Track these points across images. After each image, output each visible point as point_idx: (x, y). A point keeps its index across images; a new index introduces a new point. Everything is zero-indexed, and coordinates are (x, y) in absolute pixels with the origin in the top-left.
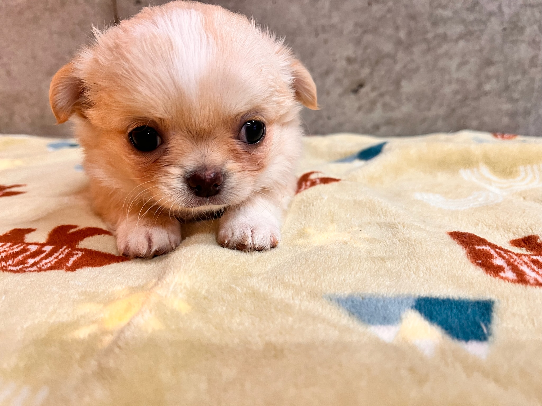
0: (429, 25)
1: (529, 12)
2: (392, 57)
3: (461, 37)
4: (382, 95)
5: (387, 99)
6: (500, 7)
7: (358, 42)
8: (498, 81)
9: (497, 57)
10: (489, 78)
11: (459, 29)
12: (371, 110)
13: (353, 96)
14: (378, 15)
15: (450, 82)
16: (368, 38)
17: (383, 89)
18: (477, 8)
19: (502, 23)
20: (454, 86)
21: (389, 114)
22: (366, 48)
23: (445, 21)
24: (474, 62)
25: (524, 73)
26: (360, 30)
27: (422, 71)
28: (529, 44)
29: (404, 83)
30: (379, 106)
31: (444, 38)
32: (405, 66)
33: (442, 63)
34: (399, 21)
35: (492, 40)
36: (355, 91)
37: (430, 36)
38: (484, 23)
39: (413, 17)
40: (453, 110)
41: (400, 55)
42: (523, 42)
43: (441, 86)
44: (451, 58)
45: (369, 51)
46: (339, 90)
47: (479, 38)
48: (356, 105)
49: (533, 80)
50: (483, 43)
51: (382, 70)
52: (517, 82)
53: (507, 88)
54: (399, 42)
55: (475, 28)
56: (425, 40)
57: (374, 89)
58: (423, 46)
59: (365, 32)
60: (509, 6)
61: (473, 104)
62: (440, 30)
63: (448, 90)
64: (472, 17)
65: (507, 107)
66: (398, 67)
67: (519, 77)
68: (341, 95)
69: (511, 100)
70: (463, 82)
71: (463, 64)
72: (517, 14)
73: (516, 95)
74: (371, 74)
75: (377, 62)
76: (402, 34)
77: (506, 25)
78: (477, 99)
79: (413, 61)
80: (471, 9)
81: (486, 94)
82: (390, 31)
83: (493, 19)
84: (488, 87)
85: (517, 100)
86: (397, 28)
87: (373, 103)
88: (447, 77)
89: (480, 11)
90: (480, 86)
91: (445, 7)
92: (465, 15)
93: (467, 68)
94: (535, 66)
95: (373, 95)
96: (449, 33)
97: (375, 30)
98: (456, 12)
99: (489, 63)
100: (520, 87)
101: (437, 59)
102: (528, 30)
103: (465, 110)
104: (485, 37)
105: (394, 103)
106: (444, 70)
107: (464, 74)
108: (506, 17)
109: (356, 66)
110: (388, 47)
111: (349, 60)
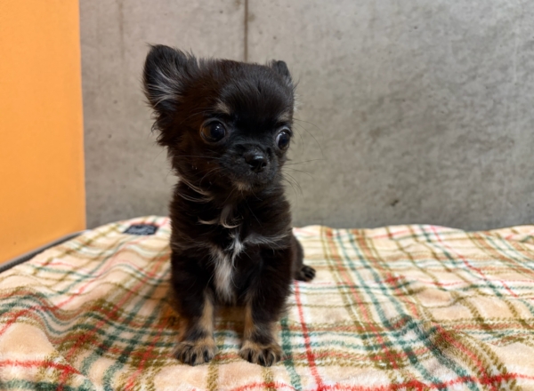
0: (438, 169)
1: (497, 164)
2: (416, 186)
3: (457, 177)
4: (410, 208)
5: (413, 210)
6: (480, 161)
7: (395, 176)
8: (479, 203)
9: (478, 190)
10: (473, 201)
11: (454, 173)
12: (403, 216)
13: (391, 208)
14: (408, 162)
15: (451, 203)
16: (402, 174)
17: (410, 205)
18: (466, 161)
19: (481, 170)
20: (453, 205)
22: (400, 180)
23: (447, 167)
24: (464, 192)
25: (495, 199)
26: (397, 170)
27: (434, 195)
28: (498, 183)
29: (423, 201)
30: (408, 213)
31: (447, 177)
32: (424, 192)
33: (446, 191)
34: (420, 166)
35: (475, 179)
36: (393, 205)
37: (438, 175)
38: (470, 170)
39: (428, 164)
41: (421, 185)
42: (494, 181)
43: (445, 205)
44: (451, 189)
45: (402, 181)
46: (383, 204)
47: (467, 178)
48: (393, 213)
49: (500, 204)
50: (469, 181)
51: (410, 193)
52: (491, 204)
53: (485, 207)
54: (420, 178)
55: (465, 172)
56: (436, 178)
57: (405, 204)
58: (435, 181)
59: (400, 171)
60: (485, 161)
61: (465, 216)
62: (444, 172)
63: (450, 207)
64: (462, 166)
65: (485, 218)
66: (420, 192)
67: (492, 201)
68: (383, 207)
69: (488, 215)
70: (458, 203)
71: (458, 192)
72: (490, 165)
73: (490, 212)
74: (403, 195)
75: (407, 189)
76: (422, 173)
77: (483, 171)
78: (467, 213)
79: (428, 189)
80: (462, 162)
81: (472, 210)
82: (415, 171)
83: (476, 168)
84: (473, 206)
85: (491, 215)
86: (419, 170)
87: (404, 212)
88: (449, 200)
89: (468, 163)
90: (468, 205)
91: (447, 160)
92: (459, 165)
93: (460, 195)
94: (502, 195)
95: (404, 208)
96: (450, 174)
97: (406, 170)
98: (453, 163)
99: (473, 192)
100: (493, 208)
101: (442, 189)
102: (497, 175)
104: (471, 178)
105: (417, 213)
106: (446, 196)
107: (459, 198)
108: (483, 167)
109: (394, 190)
110: (414, 180)
111: (390, 186)
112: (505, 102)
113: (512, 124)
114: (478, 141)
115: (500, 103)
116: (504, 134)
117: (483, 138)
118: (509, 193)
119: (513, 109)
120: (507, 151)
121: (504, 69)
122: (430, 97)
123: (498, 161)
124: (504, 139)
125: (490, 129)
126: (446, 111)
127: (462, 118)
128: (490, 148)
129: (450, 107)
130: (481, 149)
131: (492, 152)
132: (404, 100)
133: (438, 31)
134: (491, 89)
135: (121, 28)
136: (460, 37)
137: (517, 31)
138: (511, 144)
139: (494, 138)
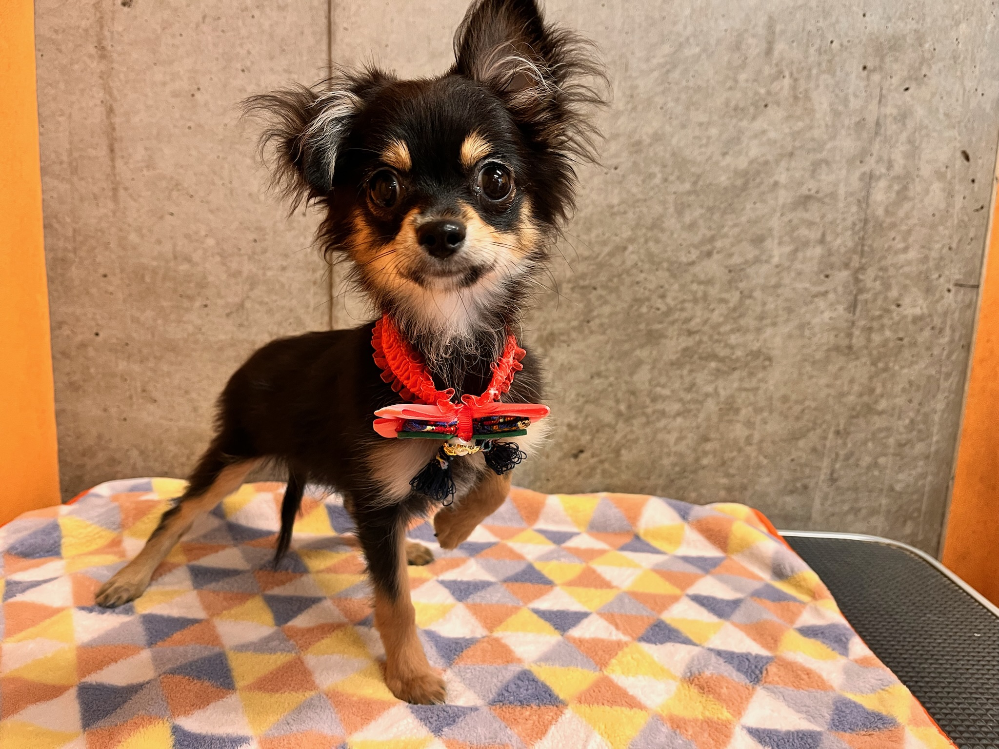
0: (648, 401)
1: (744, 394)
2: (612, 427)
3: (678, 414)
4: (602, 462)
5: (607, 465)
6: (716, 389)
7: (579, 411)
8: (715, 457)
9: (713, 435)
10: (705, 453)
11: (676, 407)
12: (590, 475)
13: (572, 460)
14: (600, 388)
15: (669, 455)
16: (589, 408)
17: (603, 457)
18: (694, 389)
19: (718, 403)
20: (673, 459)
21: (608, 481)
22: (587, 417)
23: (664, 398)
24: (691, 438)
25: (740, 450)
26: (582, 400)
27: (642, 441)
28: (744, 424)
29: (623, 452)
30: (599, 471)
31: (663, 414)
32: (625, 436)
33: (660, 436)
34: (620, 395)
35: (708, 418)
36: (576, 456)
37: (649, 410)
38: (701, 403)
39: (633, 393)
40: (672, 481)
41: (621, 425)
42: (738, 421)
43: (660, 458)
44: (669, 432)
45: (590, 420)
46: (559, 454)
47: (696, 416)
48: (576, 469)
49: (748, 457)
50: (699, 420)
51: (602, 438)
52: (733, 459)
53: (724, 463)
54: (619, 414)
55: (692, 407)
56: (644, 414)
57: (593, 456)
58: (643, 420)
59: (587, 402)
60: (725, 389)
61: (691, 476)
62: (659, 406)
63: (666, 462)
64: (689, 397)
65: (724, 481)
66: (618, 437)
67: (735, 454)
68: (560, 459)
69: (727, 475)
70: (681, 455)
71: (680, 439)
72: (732, 396)
73: (732, 471)
74: (592, 440)
75: (598, 431)
76: (623, 407)
77: (722, 406)
78: (695, 472)
79: (632, 432)
80: (689, 390)
81: (704, 468)
82: (611, 403)
83: (710, 400)
84: (705, 461)
85: (733, 476)
86: (618, 401)
87: (593, 469)
88: (666, 450)
89: (697, 392)
90: (697, 460)
91: (663, 386)
92: (682, 394)
93: (684, 442)
94: (750, 444)
95: (593, 461)
96: (667, 409)
97: (596, 401)
98: (673, 391)
99: (706, 439)
100: (736, 464)
101: (656, 432)
102: (743, 412)
103: (684, 482)
104: (702, 416)
105: (614, 471)
106: (662, 443)
107: (682, 447)
108: (722, 399)
109: (578, 433)
110: (608, 418)
111: (570, 427)
112: (757, 294)
113: (769, 331)
114: (714, 356)
115: (750, 297)
116: (755, 346)
117: (723, 352)
118: (761, 441)
119: (771, 306)
120: (760, 375)
121: (758, 241)
122: (638, 283)
123: (746, 390)
124: (756, 354)
125: (733, 339)
126: (664, 308)
127: (687, 320)
128: (734, 369)
129: (669, 300)
130: (718, 370)
131: (736, 375)
132: (595, 289)
133: (651, 176)
134: (735, 274)
135: (112, 150)
136: (687, 186)
137: (782, 178)
138: (767, 363)
139: (739, 353)
